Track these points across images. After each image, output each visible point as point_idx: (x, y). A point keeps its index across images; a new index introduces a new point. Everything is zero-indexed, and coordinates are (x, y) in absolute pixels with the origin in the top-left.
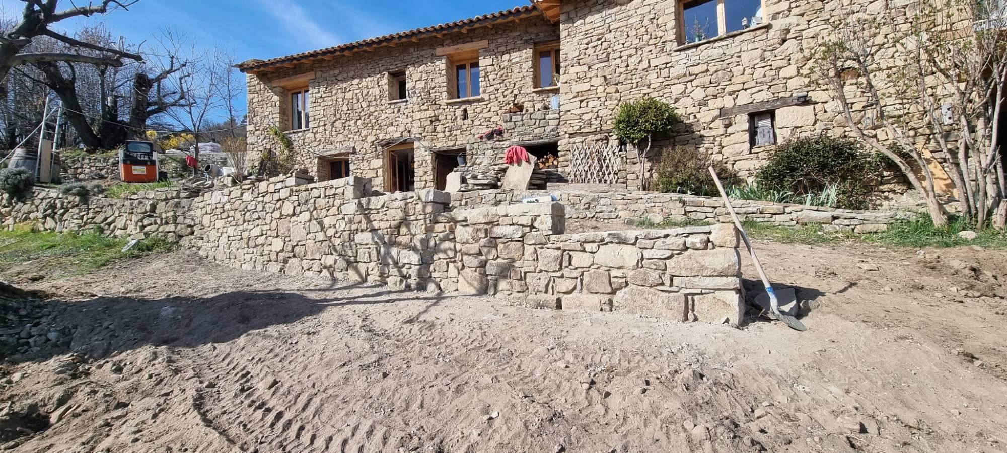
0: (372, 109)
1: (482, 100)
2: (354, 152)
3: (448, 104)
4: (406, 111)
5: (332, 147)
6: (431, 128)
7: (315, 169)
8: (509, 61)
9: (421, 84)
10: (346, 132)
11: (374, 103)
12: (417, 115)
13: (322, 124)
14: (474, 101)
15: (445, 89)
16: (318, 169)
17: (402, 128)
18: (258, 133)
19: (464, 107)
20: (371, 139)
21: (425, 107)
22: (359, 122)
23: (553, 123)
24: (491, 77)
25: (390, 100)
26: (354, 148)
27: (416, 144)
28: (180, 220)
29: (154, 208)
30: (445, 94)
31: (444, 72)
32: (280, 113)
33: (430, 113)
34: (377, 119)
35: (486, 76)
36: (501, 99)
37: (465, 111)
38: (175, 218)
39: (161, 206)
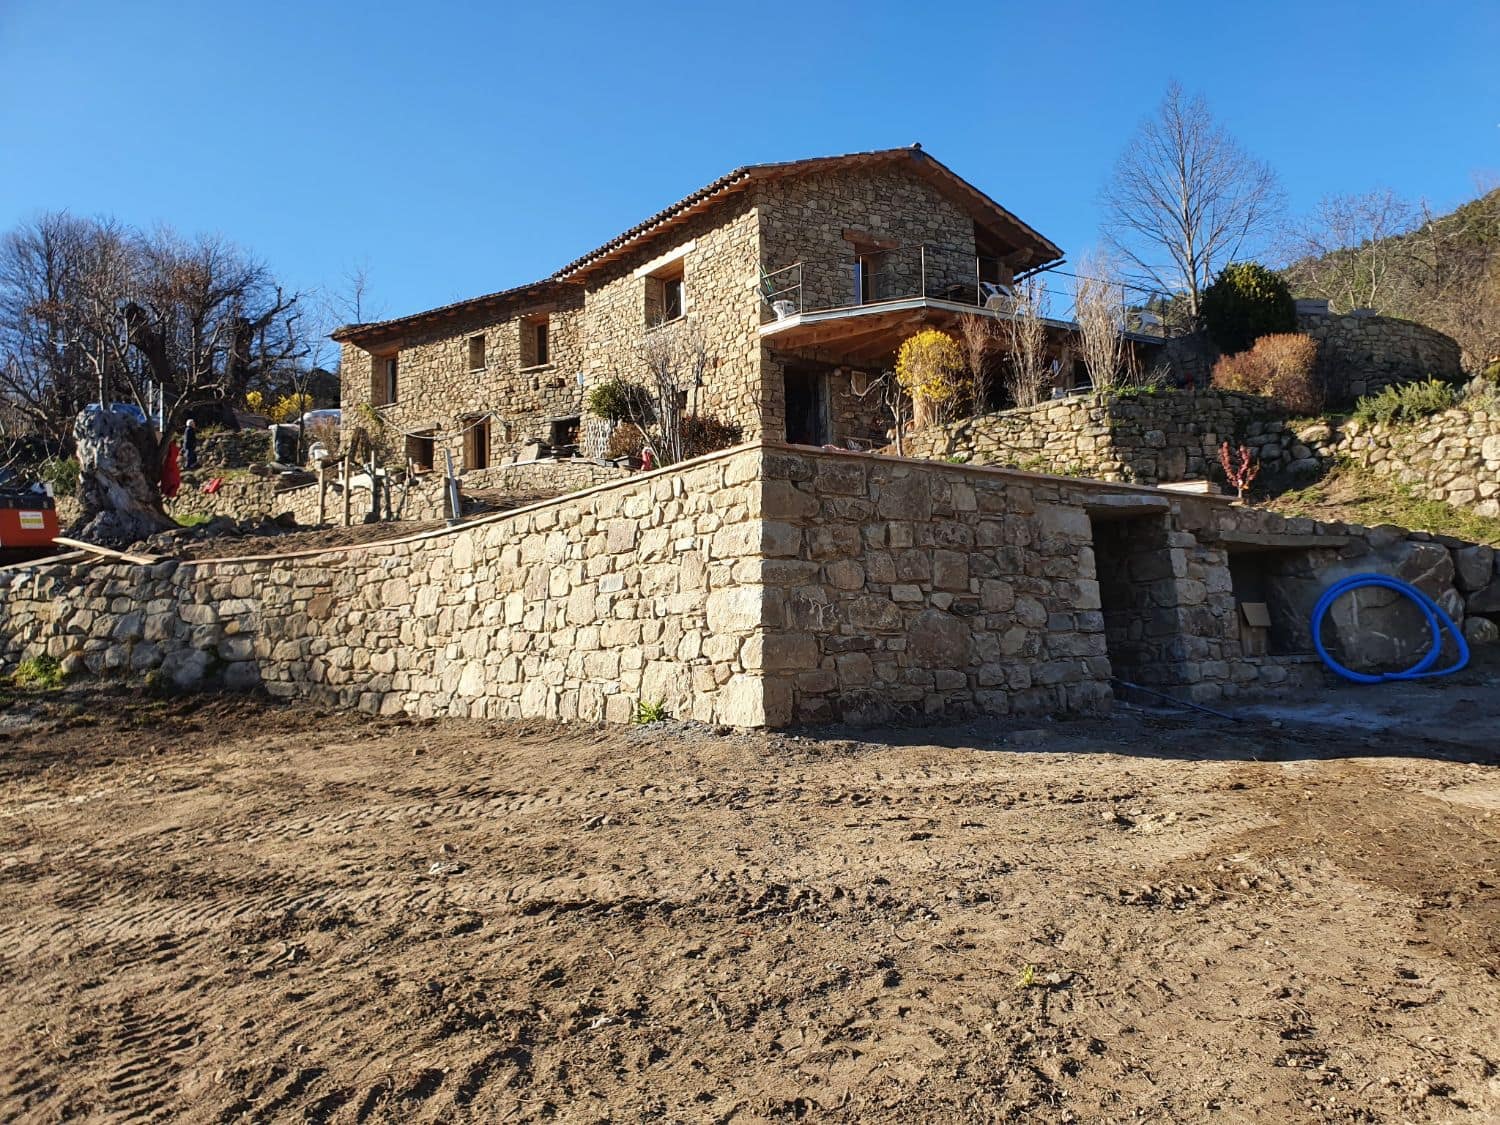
0: (455, 380)
1: (552, 368)
2: (439, 427)
3: (521, 373)
4: (485, 382)
5: (417, 423)
6: (506, 400)
7: (403, 449)
8: (576, 324)
9: (497, 352)
10: (432, 407)
11: (456, 373)
12: (494, 386)
13: (410, 397)
14: (544, 369)
15: (518, 356)
16: (407, 449)
17: (480, 402)
18: (351, 409)
19: (536, 375)
20: (454, 413)
21: (500, 377)
22: (444, 395)
23: (577, 398)
24: (560, 343)
25: (472, 368)
26: (438, 425)
27: (493, 418)
28: (262, 500)
29: (244, 490)
30: (519, 362)
31: (518, 338)
32: (372, 385)
33: (504, 384)
34: (459, 390)
35: (556, 341)
36: (568, 367)
37: (537, 380)
38: (259, 498)
39: (249, 488)
